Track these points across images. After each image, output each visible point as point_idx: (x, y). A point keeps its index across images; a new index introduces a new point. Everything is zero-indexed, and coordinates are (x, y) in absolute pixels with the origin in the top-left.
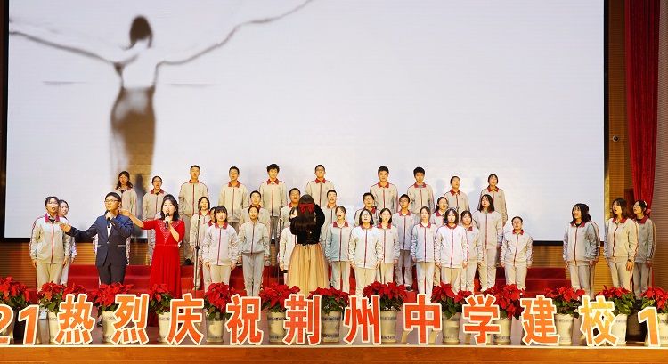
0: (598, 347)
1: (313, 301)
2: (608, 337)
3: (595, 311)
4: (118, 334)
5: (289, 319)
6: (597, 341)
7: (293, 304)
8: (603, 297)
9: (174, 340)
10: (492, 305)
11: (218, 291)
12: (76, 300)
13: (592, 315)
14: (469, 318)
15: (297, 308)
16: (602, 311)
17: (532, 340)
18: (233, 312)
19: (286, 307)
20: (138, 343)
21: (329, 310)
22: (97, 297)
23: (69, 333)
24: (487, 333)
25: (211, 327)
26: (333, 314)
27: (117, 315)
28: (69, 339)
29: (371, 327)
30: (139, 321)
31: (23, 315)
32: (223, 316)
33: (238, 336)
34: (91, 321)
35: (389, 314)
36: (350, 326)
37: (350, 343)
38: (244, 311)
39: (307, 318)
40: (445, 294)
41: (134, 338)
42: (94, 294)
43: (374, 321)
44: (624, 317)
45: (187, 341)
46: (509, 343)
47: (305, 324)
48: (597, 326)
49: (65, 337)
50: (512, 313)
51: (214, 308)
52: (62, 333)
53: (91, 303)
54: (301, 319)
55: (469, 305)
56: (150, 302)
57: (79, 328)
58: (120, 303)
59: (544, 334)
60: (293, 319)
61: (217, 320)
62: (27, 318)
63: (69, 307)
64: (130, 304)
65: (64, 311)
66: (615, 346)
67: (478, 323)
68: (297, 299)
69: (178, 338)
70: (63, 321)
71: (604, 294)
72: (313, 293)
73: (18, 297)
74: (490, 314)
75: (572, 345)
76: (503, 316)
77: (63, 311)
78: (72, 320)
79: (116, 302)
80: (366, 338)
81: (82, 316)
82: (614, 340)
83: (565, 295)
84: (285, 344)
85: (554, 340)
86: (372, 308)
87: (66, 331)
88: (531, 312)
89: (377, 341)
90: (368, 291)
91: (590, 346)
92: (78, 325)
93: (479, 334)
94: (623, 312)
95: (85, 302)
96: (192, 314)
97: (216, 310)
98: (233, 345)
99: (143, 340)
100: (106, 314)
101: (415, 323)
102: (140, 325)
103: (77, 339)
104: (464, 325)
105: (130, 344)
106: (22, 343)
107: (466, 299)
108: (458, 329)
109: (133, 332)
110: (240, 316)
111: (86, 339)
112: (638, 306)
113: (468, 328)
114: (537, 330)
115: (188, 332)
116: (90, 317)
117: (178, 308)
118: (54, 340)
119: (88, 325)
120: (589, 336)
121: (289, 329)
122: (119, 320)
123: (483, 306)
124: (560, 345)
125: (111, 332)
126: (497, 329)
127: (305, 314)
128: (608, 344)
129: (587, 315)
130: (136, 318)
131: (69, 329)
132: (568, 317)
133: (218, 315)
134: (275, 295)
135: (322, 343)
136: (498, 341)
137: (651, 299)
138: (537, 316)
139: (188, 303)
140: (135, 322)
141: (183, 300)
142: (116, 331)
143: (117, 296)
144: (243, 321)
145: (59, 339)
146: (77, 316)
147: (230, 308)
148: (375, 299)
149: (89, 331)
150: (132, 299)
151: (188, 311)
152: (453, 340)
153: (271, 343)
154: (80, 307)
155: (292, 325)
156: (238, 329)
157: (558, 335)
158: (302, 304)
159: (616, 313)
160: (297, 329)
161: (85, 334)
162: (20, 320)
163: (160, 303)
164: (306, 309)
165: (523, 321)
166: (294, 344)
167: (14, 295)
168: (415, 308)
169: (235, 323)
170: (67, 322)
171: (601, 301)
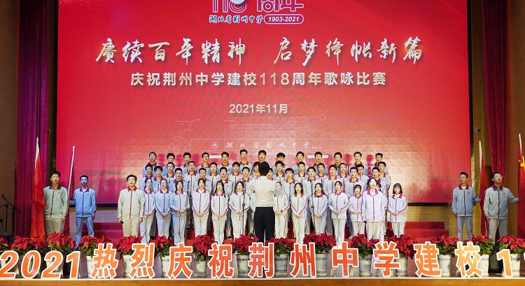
0: (469, 278)
1: (268, 247)
2: (476, 271)
3: (466, 252)
4: (134, 271)
5: (252, 260)
6: (468, 273)
7: (255, 249)
8: (472, 243)
9: (172, 275)
11: (202, 241)
12: (105, 247)
13: (465, 255)
14: (378, 258)
15: (257, 252)
16: (471, 252)
17: (422, 274)
18: (213, 255)
19: (250, 251)
20: (148, 277)
21: (280, 253)
22: (119, 245)
23: (101, 270)
24: (390, 268)
25: (198, 266)
26: (283, 256)
27: (133, 258)
28: (100, 275)
29: (309, 265)
30: (148, 262)
31: (69, 258)
32: (206, 258)
33: (217, 272)
34: (116, 262)
35: (322, 256)
36: (295, 264)
37: (295, 276)
39: (264, 259)
40: (360, 241)
41: (145, 273)
42: (117, 243)
44: (487, 256)
45: (182, 276)
46: (406, 276)
47: (263, 263)
48: (468, 263)
49: (98, 273)
50: (408, 255)
51: (199, 253)
52: (96, 271)
53: (116, 250)
54: (260, 260)
55: (377, 249)
56: (156, 249)
57: (107, 267)
58: (135, 250)
59: (431, 269)
60: (255, 260)
61: (202, 261)
62: (72, 260)
63: (101, 252)
64: (142, 250)
65: (97, 255)
66: (481, 277)
67: (384, 262)
68: (257, 246)
70: (96, 262)
71: (472, 240)
73: (66, 245)
74: (393, 255)
75: (451, 276)
76: (401, 257)
77: (96, 255)
78: (102, 261)
79: (133, 249)
80: (305, 272)
81: (110, 258)
82: (480, 273)
83: (445, 242)
84: (249, 277)
85: (438, 273)
86: (309, 251)
87: (98, 269)
88: (422, 254)
89: (313, 275)
90: (307, 240)
91: (463, 277)
92: (106, 265)
93: (385, 269)
94: (486, 253)
95: (111, 249)
96: (185, 257)
97: (202, 254)
98: (213, 278)
99: (151, 275)
100: (126, 257)
101: (340, 261)
102: (149, 264)
103: (106, 274)
104: (374, 263)
105: (142, 278)
106: (68, 277)
107: (376, 245)
108: (370, 266)
109: (144, 269)
110: (218, 258)
111: (112, 275)
112: (496, 249)
113: (377, 265)
114: (426, 266)
115: (182, 269)
116: (114, 259)
117: (175, 253)
118: (90, 276)
119: (113, 265)
120: (463, 270)
121: (252, 266)
122: (135, 261)
123: (387, 249)
124: (442, 276)
125: (129, 270)
127: (263, 256)
128: (476, 276)
129: (461, 255)
130: (146, 260)
131: (101, 268)
132: (448, 257)
133: (202, 257)
134: (242, 243)
135: (275, 276)
136: (398, 274)
137: (506, 243)
138: (425, 256)
139: (182, 249)
140: (146, 262)
141: (178, 247)
142: (132, 269)
143: (133, 244)
144: (220, 261)
145: (94, 274)
146: (106, 259)
147: (211, 253)
148: (312, 245)
149: (114, 269)
150: (143, 247)
151: (182, 254)
152: (367, 274)
153: (239, 277)
154: (108, 253)
155: (254, 264)
156: (217, 267)
157: (441, 270)
158: (260, 249)
159: (481, 253)
160: (257, 267)
161: (111, 271)
162: (67, 261)
163: (163, 249)
164: (263, 253)
165: (416, 260)
166: (256, 277)
167: (63, 244)
168: (340, 251)
169: (215, 263)
170: (99, 263)
171: (470, 245)
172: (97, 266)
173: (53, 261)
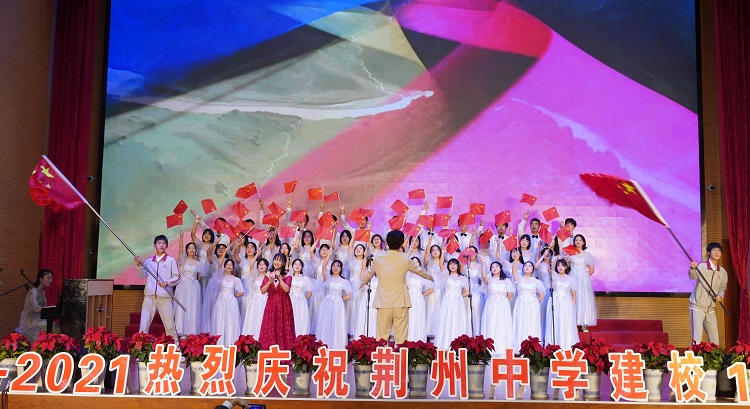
0: (687, 403)
1: (400, 354)
2: (698, 393)
3: (684, 366)
4: (206, 385)
5: (376, 372)
6: (687, 397)
7: (380, 357)
8: (692, 353)
9: (261, 392)
10: (580, 360)
11: (305, 343)
12: (165, 350)
13: (681, 370)
14: (557, 373)
15: (384, 361)
16: (691, 366)
17: (620, 396)
18: (320, 365)
19: (372, 359)
20: (225, 395)
21: (417, 363)
22: (186, 348)
23: (158, 384)
24: (575, 388)
25: (298, 380)
26: (420, 367)
27: (205, 366)
28: (158, 390)
29: (458, 381)
30: (227, 372)
31: (114, 365)
32: (310, 368)
33: (324, 389)
34: (180, 372)
35: (477, 368)
36: (437, 379)
37: (437, 398)
38: (331, 364)
39: (394, 371)
40: (533, 348)
41: (222, 389)
42: (183, 345)
43: (461, 375)
44: (713, 373)
45: (274, 393)
46: (598, 399)
47: (391, 378)
48: (686, 382)
49: (154, 387)
50: (600, 368)
51: (300, 361)
52: (151, 384)
53: (181, 354)
54: (387, 373)
55: (557, 359)
56: (238, 353)
57: (168, 379)
58: (209, 354)
59: (633, 390)
60: (380, 372)
61: (304, 372)
62: (118, 367)
63: (158, 357)
64: (218, 355)
65: (154, 361)
66: (704, 403)
67: (566, 378)
68: (384, 352)
69: (265, 391)
70: (152, 371)
71: (693, 349)
72: (400, 346)
73: (110, 346)
74: (579, 369)
75: (662, 400)
76: (591, 371)
77: (152, 361)
78: (161, 370)
79: (205, 353)
80: (452, 392)
81: (171, 366)
82: (703, 396)
83: (654, 350)
84: (371, 398)
85: (642, 395)
86: (459, 361)
87: (155, 381)
88: (620, 367)
89: (464, 395)
90: (456, 344)
91: (679, 402)
92: (167, 375)
93: (566, 389)
94: (713, 368)
95: (175, 353)
96: (279, 366)
97: (304, 362)
98: (319, 398)
99: (231, 391)
100: (195, 365)
101: (503, 377)
102: (228, 376)
103: (166, 389)
104: (552, 380)
105: (217, 395)
106: (112, 393)
107: (555, 354)
108: (546, 384)
109: (221, 383)
110: (327, 368)
111: (175, 390)
112: (727, 362)
113: (555, 383)
114: (626, 385)
115: (275, 384)
116: (178, 368)
117: (266, 360)
118: (143, 391)
119: (177, 376)
120: (679, 391)
121: (376, 382)
122: (207, 370)
123: (571, 360)
124: (649, 401)
125: (199, 383)
126: (585, 384)
127: (391, 367)
128: (697, 401)
129: (676, 370)
130: (224, 369)
131: (158, 379)
132: (658, 372)
133: (305, 367)
134: (362, 347)
135: (410, 397)
136: (587, 396)
137: (740, 354)
138: (626, 371)
139: (275, 354)
140: (223, 373)
141: (271, 351)
142: (204, 382)
143: (205, 346)
144: (329, 374)
145: (148, 389)
146: (167, 367)
147: (317, 361)
148: (463, 352)
149: (178, 382)
150: (220, 350)
151: (276, 362)
152: (541, 395)
153: (357, 397)
154: (169, 358)
155: (379, 378)
156: (325, 382)
157: (647, 391)
158: (388, 357)
159: (705, 368)
160: (383, 382)
161: (174, 384)
162: (111, 370)
163: (248, 354)
164: (392, 362)
165: (612, 376)
166: (381, 397)
167: (106, 344)
168: (502, 362)
169: (322, 376)
170: (156, 372)
171: (690, 356)
172: (153, 377)
173: (91, 368)
